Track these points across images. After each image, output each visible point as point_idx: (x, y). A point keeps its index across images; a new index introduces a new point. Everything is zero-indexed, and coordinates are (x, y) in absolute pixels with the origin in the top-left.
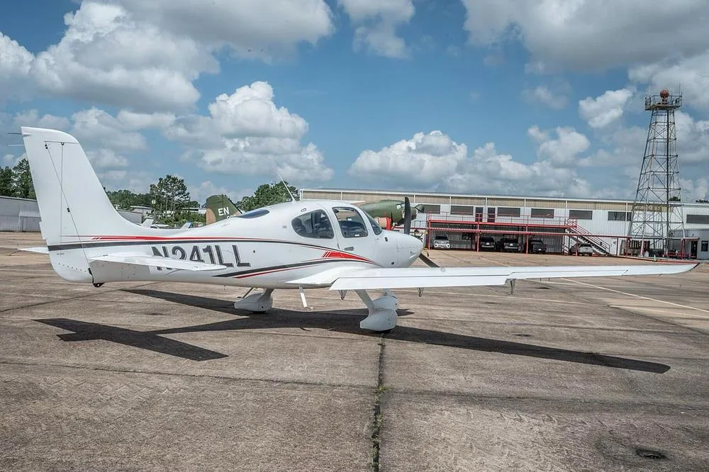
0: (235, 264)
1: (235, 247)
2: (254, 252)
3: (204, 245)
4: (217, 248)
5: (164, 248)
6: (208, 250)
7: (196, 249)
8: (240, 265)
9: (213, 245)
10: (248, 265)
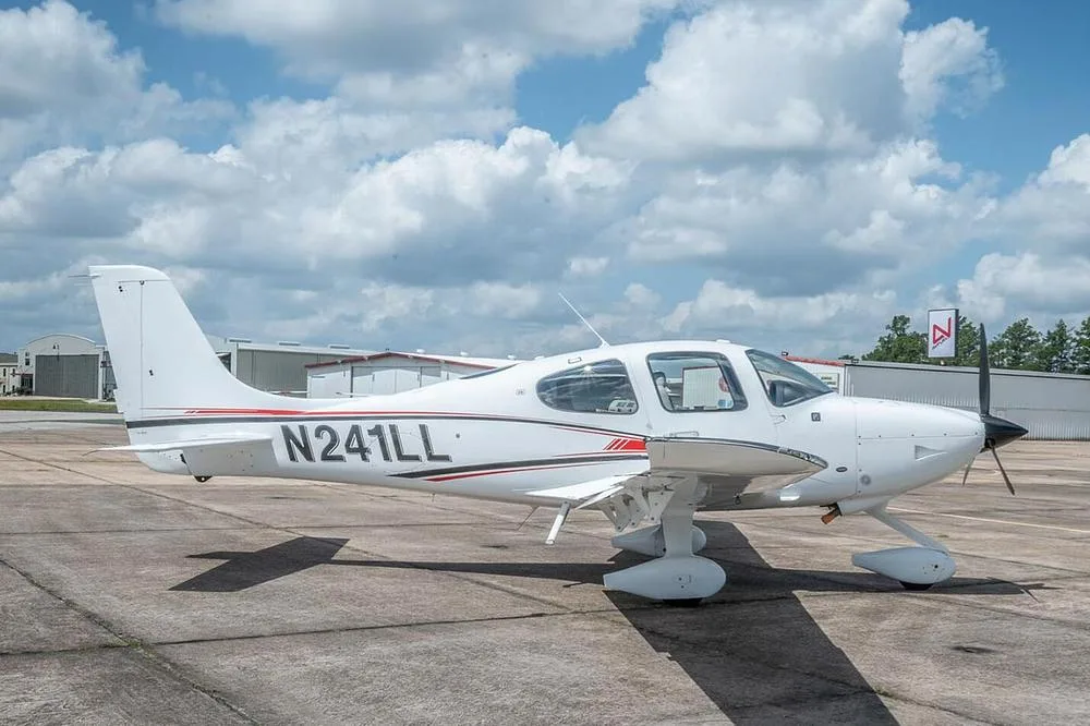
0: (424, 456)
1: (423, 429)
2: (458, 436)
3: (371, 424)
4: (393, 429)
5: (302, 428)
6: (377, 431)
7: (355, 430)
8: (431, 457)
9: (385, 424)
10: (446, 458)
